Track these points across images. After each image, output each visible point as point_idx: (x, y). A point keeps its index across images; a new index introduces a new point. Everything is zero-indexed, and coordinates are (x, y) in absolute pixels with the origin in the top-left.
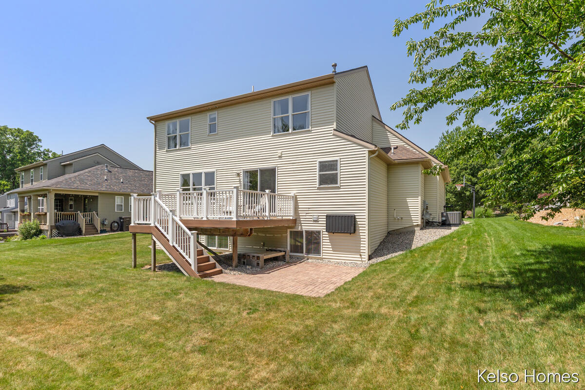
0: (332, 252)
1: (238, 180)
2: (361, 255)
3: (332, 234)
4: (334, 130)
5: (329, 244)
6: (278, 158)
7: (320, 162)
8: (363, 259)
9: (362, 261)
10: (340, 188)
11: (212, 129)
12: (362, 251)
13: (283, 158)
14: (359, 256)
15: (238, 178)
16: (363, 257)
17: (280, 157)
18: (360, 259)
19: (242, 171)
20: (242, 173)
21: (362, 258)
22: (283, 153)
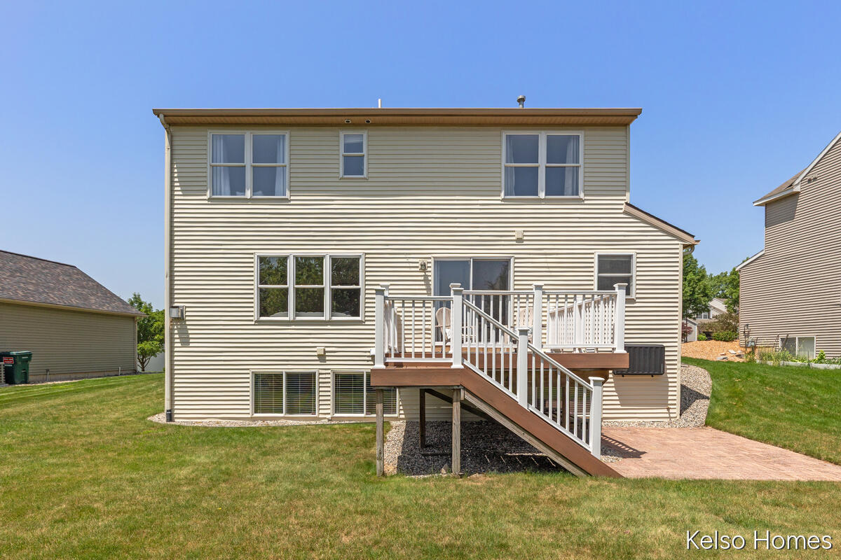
0: (619, 407)
1: (422, 278)
2: (668, 409)
3: (621, 377)
4: (627, 203)
5: (615, 394)
6: (515, 243)
7: (600, 256)
8: (672, 415)
9: (670, 418)
10: (635, 302)
11: (354, 166)
12: (670, 402)
13: (525, 243)
14: (666, 411)
15: (423, 274)
16: (671, 411)
17: (520, 240)
18: (667, 415)
19: (432, 260)
20: (432, 265)
21: (669, 413)
22: (525, 234)
